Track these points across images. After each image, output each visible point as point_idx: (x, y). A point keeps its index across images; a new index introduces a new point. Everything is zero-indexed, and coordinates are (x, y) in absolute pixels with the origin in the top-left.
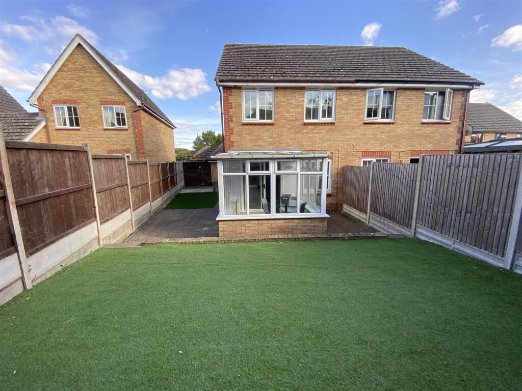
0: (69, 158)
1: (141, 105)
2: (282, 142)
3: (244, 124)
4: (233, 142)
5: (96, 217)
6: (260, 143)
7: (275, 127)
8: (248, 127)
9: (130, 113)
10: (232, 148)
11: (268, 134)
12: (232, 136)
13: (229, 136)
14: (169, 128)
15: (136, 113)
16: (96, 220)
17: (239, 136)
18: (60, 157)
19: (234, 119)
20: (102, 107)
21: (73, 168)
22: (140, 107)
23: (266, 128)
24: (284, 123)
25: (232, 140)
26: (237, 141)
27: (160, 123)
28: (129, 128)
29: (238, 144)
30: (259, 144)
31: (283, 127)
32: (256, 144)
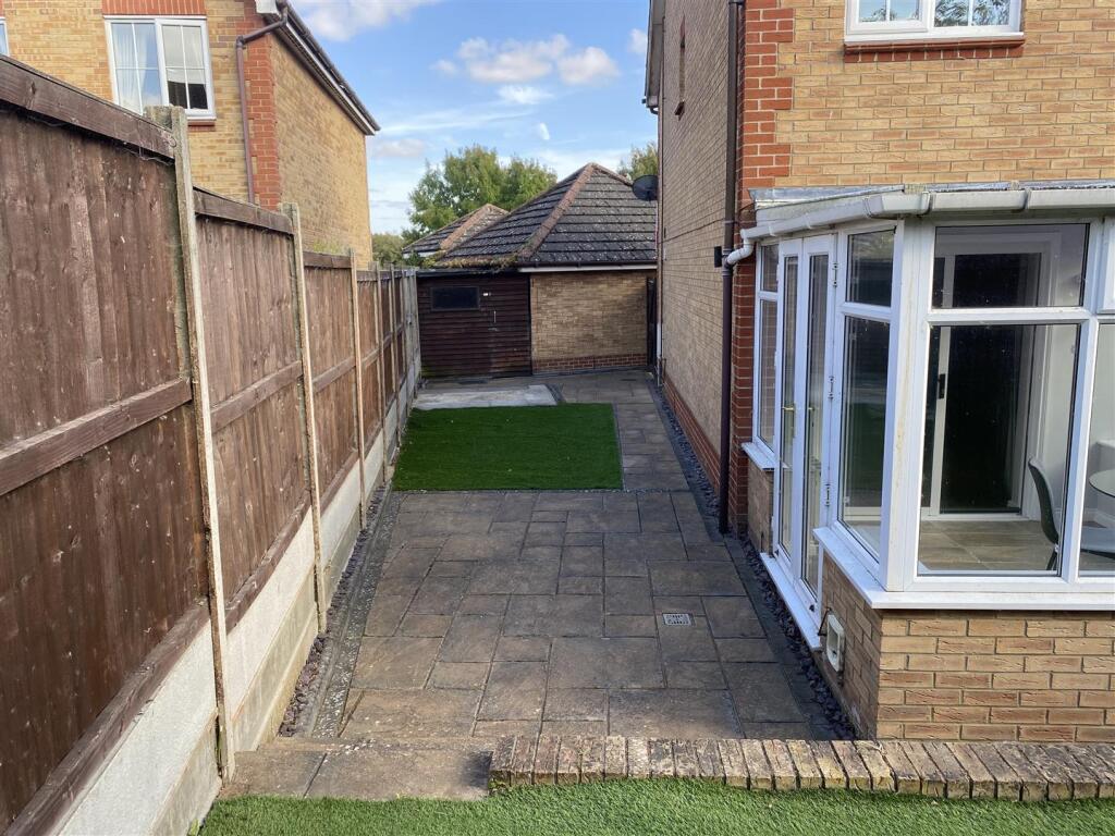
0: (90, 192)
1: (275, 11)
2: (1061, 141)
3: (852, 53)
4: (786, 148)
5: (209, 593)
6: (931, 150)
7: (1027, 59)
8: (874, 67)
9: (224, 51)
10: (780, 181)
11: (981, 101)
12: (782, 115)
13: (770, 116)
14: (355, 130)
15: (254, 48)
16: (211, 611)
17: (821, 114)
18: (40, 174)
19: (801, 27)
20: (108, 25)
21: (107, 269)
22: (266, 19)
23: (971, 67)
24: (1078, 38)
25: (781, 137)
26: (811, 145)
27: (329, 104)
28: (220, 116)
29: (814, 156)
30: (930, 157)
31: (1071, 61)
32: (912, 157)
